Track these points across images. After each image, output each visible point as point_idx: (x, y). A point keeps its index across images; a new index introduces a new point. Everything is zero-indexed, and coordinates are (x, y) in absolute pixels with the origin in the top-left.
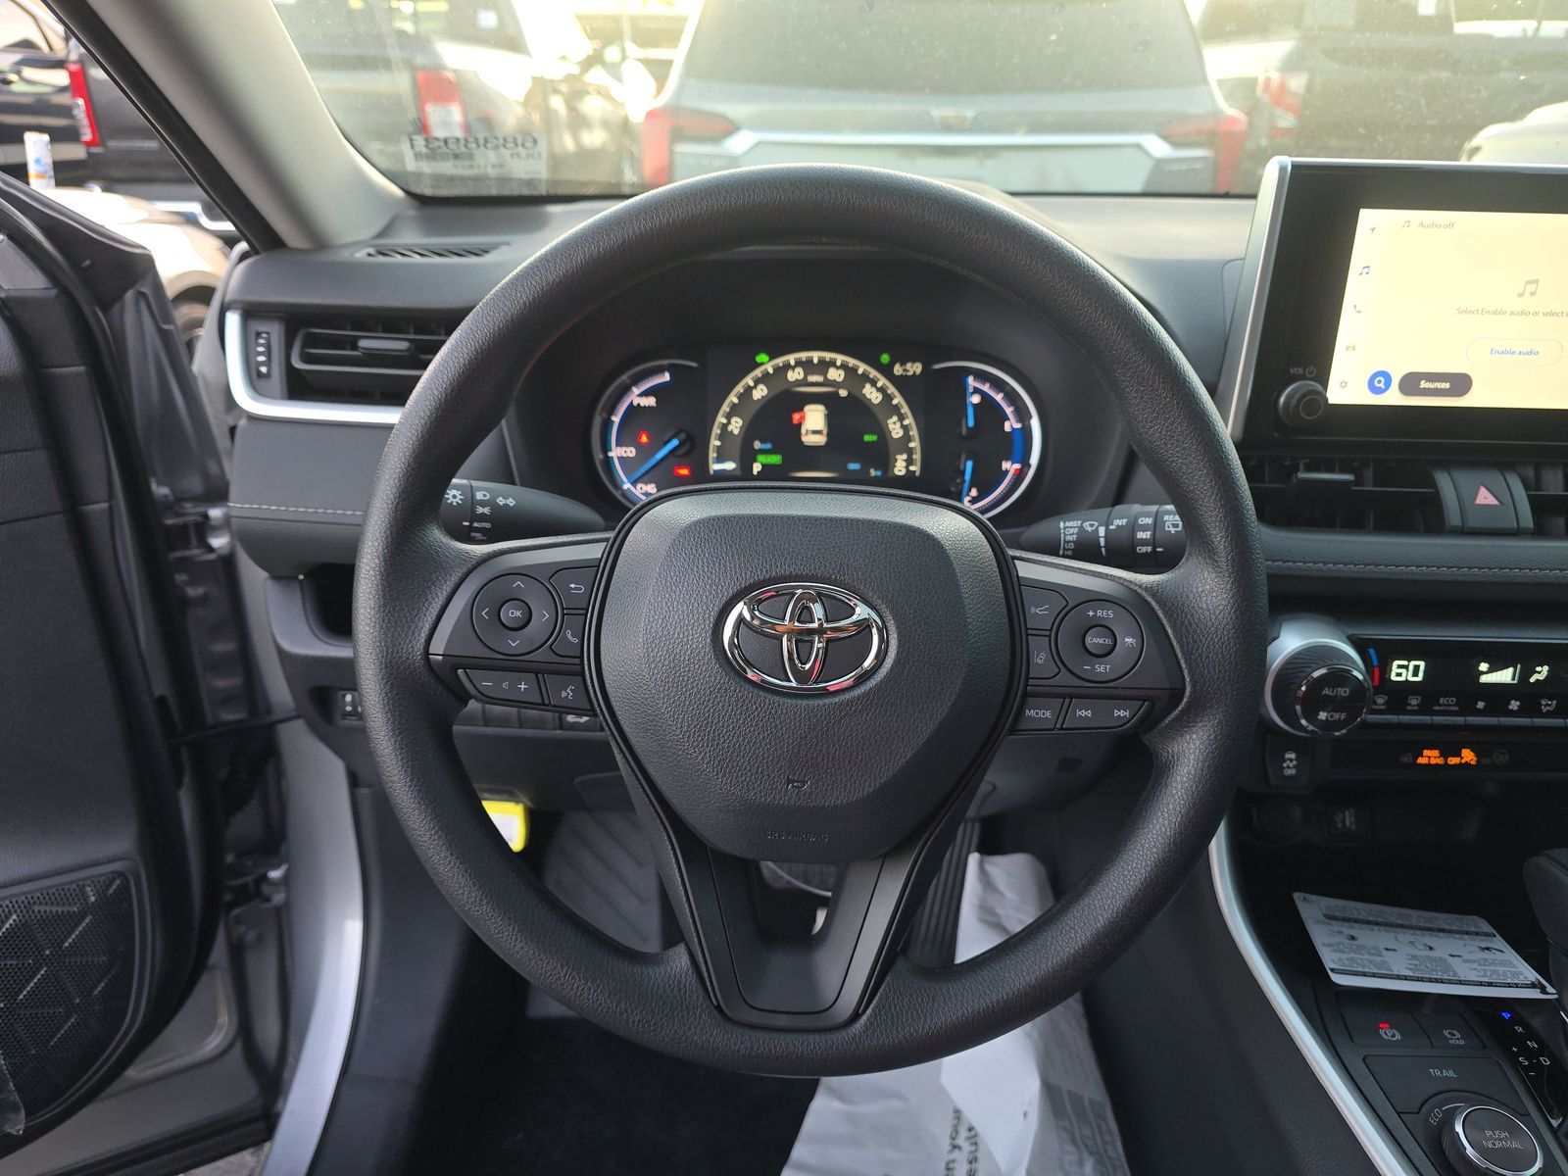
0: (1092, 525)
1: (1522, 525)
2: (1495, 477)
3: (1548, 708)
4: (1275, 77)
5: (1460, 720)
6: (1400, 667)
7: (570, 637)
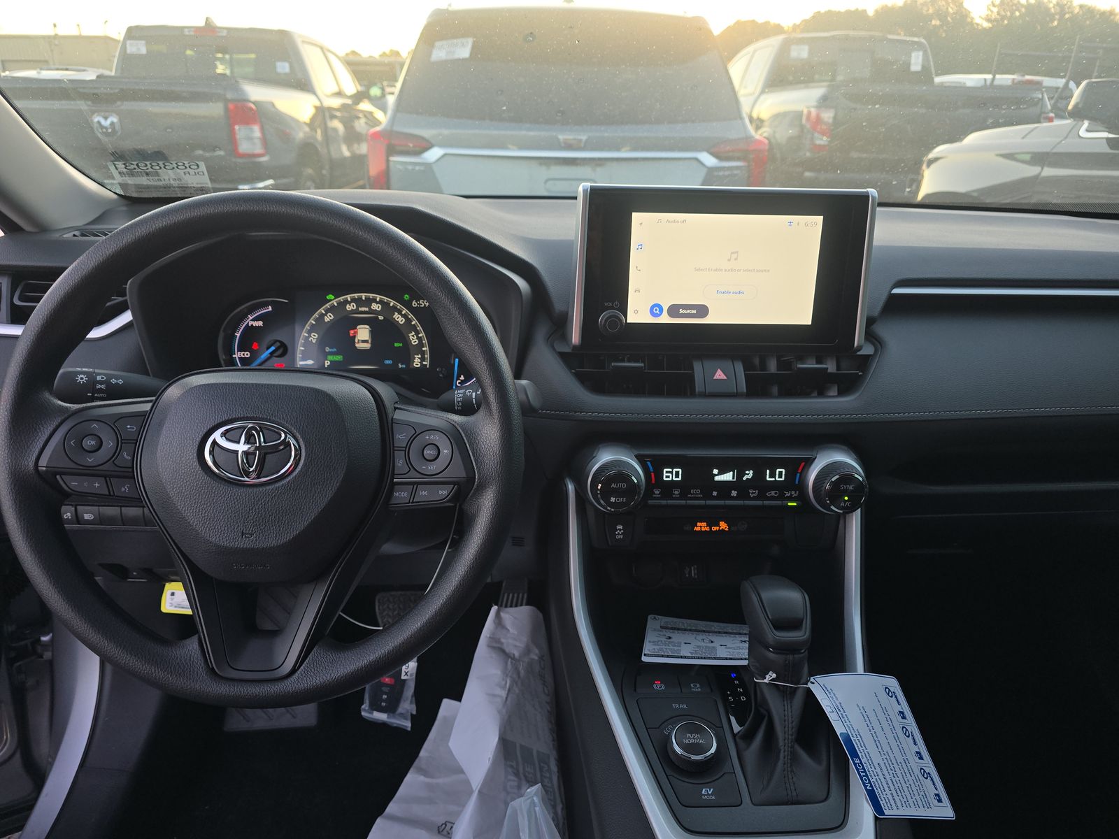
0: (469, 392)
1: (739, 391)
2: (729, 364)
3: (754, 495)
4: (813, 111)
5: (702, 502)
6: (667, 472)
7: (125, 456)
